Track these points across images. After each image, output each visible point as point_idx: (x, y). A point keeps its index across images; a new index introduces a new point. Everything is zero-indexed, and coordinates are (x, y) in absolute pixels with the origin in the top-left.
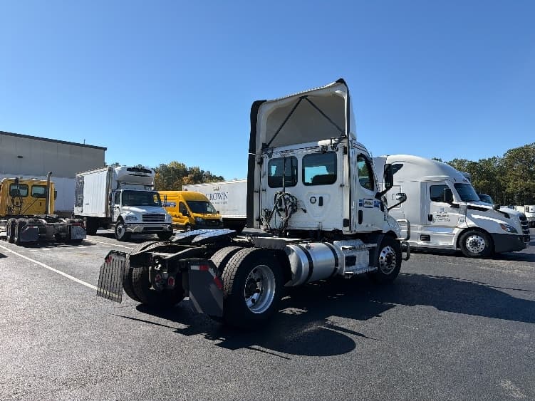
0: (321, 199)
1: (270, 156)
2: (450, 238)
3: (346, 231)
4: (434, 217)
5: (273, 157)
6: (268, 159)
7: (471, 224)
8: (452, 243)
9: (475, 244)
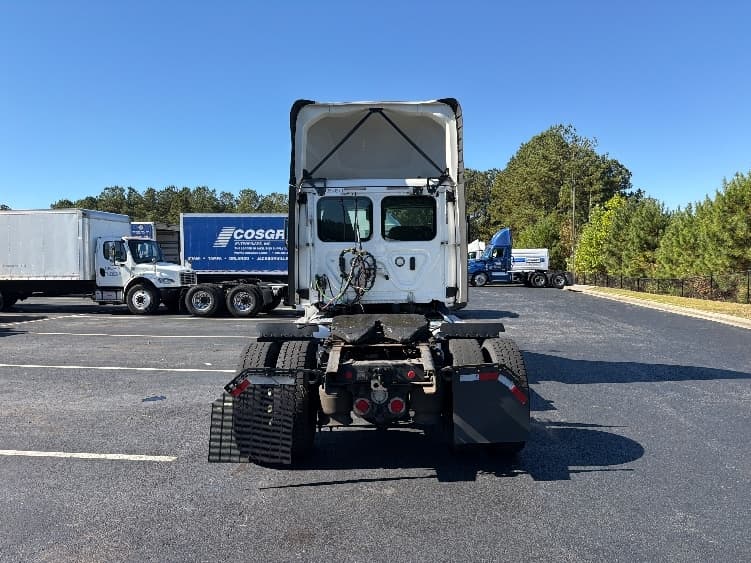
0: (413, 260)
1: (321, 191)
3: (449, 302)
5: (327, 194)
6: (317, 197)
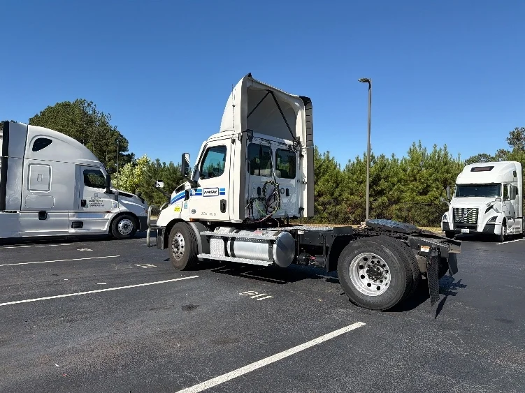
0: (287, 190)
1: (251, 139)
2: (103, 223)
4: (88, 202)
5: (253, 142)
6: (248, 142)
7: (123, 209)
8: (105, 228)
9: (125, 227)
